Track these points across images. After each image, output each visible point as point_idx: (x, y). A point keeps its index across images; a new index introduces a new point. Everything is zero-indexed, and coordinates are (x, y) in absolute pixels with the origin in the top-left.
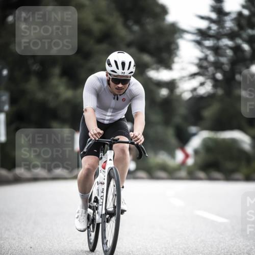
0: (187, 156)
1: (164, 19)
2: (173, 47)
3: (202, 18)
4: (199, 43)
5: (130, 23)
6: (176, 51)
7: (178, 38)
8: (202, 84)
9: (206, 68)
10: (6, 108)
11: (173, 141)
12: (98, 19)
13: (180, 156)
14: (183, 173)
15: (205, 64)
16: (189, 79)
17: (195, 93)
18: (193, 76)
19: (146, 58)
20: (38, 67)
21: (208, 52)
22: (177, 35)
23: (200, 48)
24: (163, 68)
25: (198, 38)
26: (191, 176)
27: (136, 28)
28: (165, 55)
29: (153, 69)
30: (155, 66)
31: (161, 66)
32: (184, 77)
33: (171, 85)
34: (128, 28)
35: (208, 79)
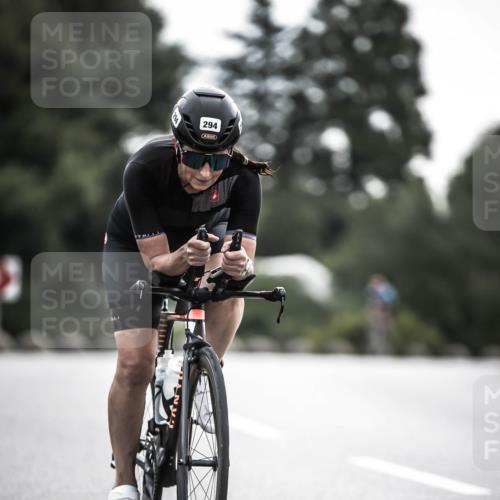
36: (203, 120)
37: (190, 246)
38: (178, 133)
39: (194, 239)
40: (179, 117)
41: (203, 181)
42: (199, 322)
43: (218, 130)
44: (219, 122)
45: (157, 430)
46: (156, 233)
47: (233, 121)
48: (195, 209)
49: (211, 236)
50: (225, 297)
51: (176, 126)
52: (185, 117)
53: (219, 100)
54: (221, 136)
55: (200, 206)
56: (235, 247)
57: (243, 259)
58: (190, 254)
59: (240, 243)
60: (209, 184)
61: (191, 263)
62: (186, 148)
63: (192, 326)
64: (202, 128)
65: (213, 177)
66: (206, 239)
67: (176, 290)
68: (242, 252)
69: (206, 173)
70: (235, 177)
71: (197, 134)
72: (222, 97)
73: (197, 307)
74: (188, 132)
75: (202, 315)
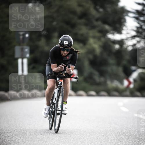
0: (130, 83)
1: (117, 5)
2: (123, 21)
3: (139, 4)
4: (137, 18)
5: (98, 7)
6: (124, 23)
7: (125, 16)
8: (138, 42)
9: (141, 33)
10: (28, 55)
11: (122, 74)
12: (80, 5)
13: (126, 83)
14: (128, 93)
15: (140, 30)
16: (131, 39)
17: (135, 47)
18: (133, 37)
19: (107, 27)
20: (45, 33)
21: (142, 24)
22: (124, 14)
23: (138, 21)
24: (116, 33)
25: (137, 16)
26: (132, 94)
27: (101, 10)
28: (118, 25)
29: (111, 33)
30: (112, 32)
31: (115, 32)
32: (128, 38)
33: (121, 42)
34: (97, 10)
35: (142, 39)
36: (65, 42)
37: (60, 66)
38: (60, 44)
39: (61, 65)
40: (60, 41)
41: (65, 54)
42: (61, 82)
43: (68, 44)
44: (68, 42)
45: (54, 104)
46: (55, 64)
47: (71, 42)
48: (64, 59)
49: (64, 65)
50: (67, 78)
51: (60, 43)
52: (61, 41)
53: (68, 38)
54: (68, 45)
55: (65, 59)
56: (69, 68)
57: (70, 70)
58: (60, 68)
59: (70, 67)
60: (66, 54)
61: (60, 70)
62: (62, 47)
63: (60, 83)
64: (64, 43)
65: (67, 53)
66: (63, 65)
67: (57, 75)
68: (70, 69)
69: (65, 52)
70: (72, 54)
71: (63, 44)
72: (69, 37)
73: (61, 79)
74: (62, 44)
75: (62, 81)
